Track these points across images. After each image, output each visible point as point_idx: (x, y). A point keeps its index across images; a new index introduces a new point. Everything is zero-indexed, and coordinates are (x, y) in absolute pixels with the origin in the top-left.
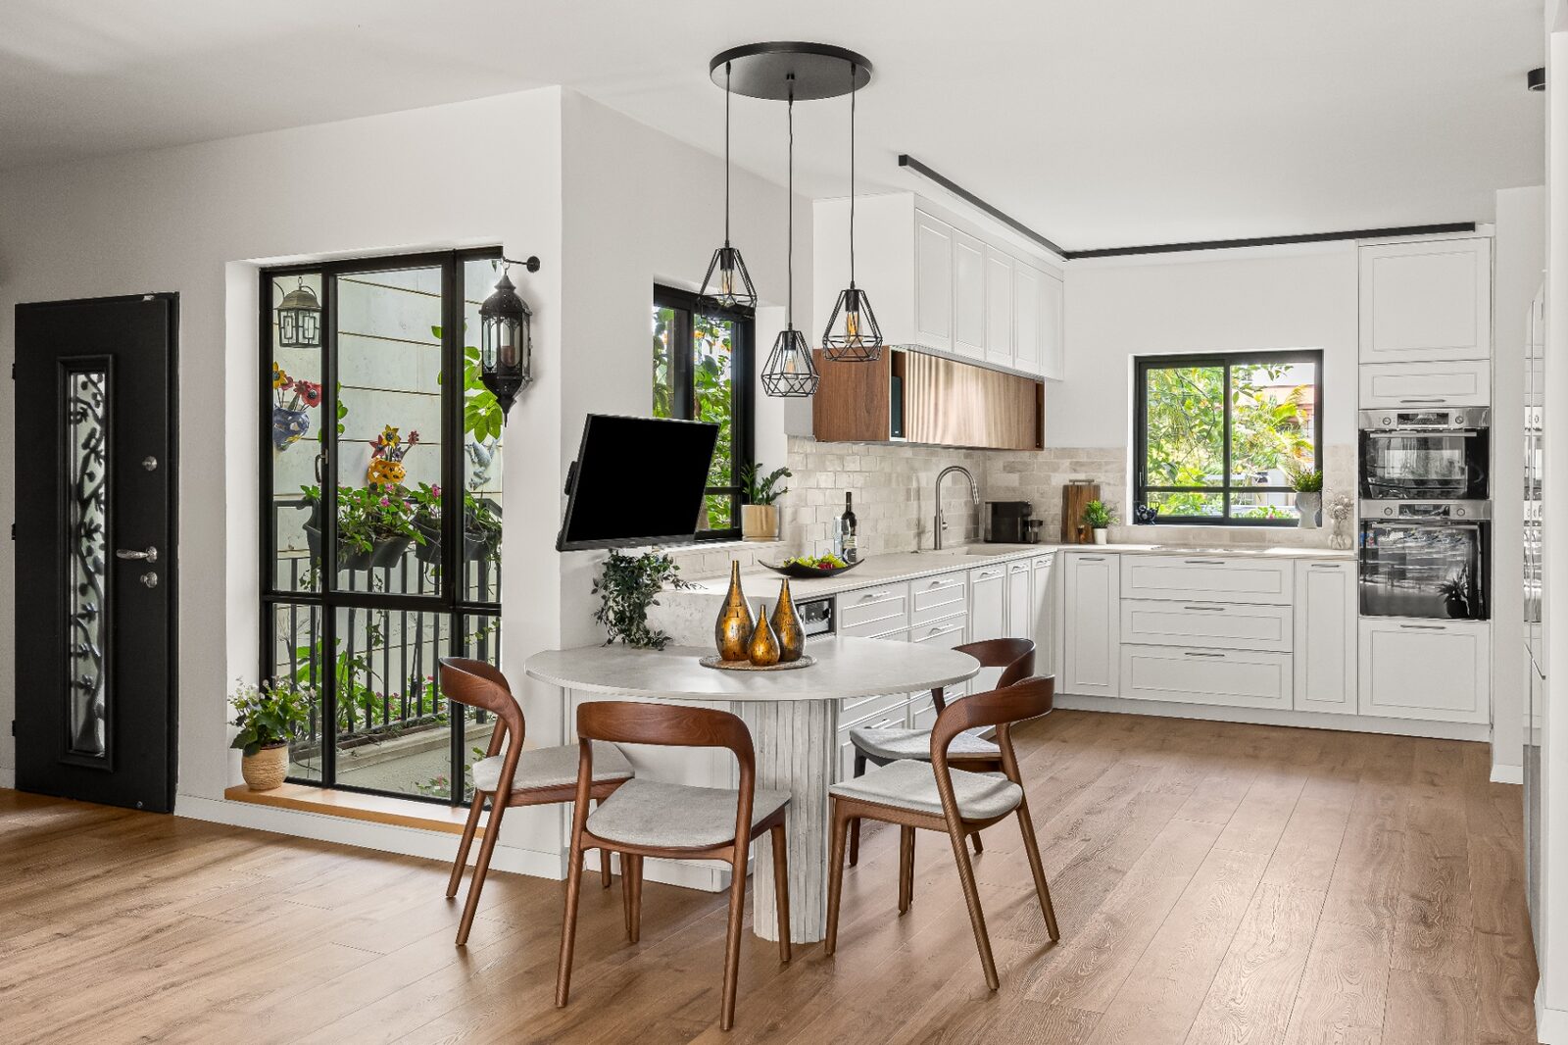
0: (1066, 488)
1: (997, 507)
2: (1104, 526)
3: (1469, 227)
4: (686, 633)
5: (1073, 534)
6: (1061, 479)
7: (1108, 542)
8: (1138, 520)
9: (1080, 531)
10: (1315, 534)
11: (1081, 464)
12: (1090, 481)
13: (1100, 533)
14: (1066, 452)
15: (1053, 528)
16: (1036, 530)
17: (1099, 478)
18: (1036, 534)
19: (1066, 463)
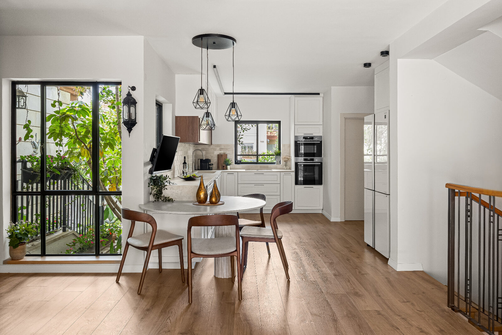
0: (218, 155)
1: (202, 160)
2: (230, 165)
3: (318, 94)
4: (176, 197)
5: (220, 167)
6: (217, 152)
7: (230, 169)
8: (236, 163)
9: (223, 166)
10: (279, 166)
11: (222, 149)
12: (224, 154)
13: (229, 167)
14: (218, 146)
15: (215, 166)
16: (211, 166)
17: (227, 152)
18: (212, 167)
19: (218, 148)
